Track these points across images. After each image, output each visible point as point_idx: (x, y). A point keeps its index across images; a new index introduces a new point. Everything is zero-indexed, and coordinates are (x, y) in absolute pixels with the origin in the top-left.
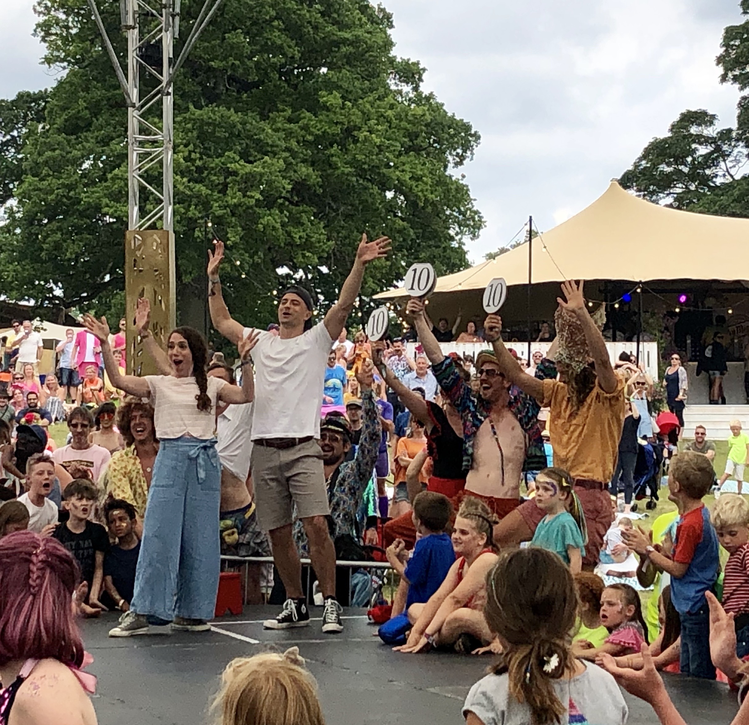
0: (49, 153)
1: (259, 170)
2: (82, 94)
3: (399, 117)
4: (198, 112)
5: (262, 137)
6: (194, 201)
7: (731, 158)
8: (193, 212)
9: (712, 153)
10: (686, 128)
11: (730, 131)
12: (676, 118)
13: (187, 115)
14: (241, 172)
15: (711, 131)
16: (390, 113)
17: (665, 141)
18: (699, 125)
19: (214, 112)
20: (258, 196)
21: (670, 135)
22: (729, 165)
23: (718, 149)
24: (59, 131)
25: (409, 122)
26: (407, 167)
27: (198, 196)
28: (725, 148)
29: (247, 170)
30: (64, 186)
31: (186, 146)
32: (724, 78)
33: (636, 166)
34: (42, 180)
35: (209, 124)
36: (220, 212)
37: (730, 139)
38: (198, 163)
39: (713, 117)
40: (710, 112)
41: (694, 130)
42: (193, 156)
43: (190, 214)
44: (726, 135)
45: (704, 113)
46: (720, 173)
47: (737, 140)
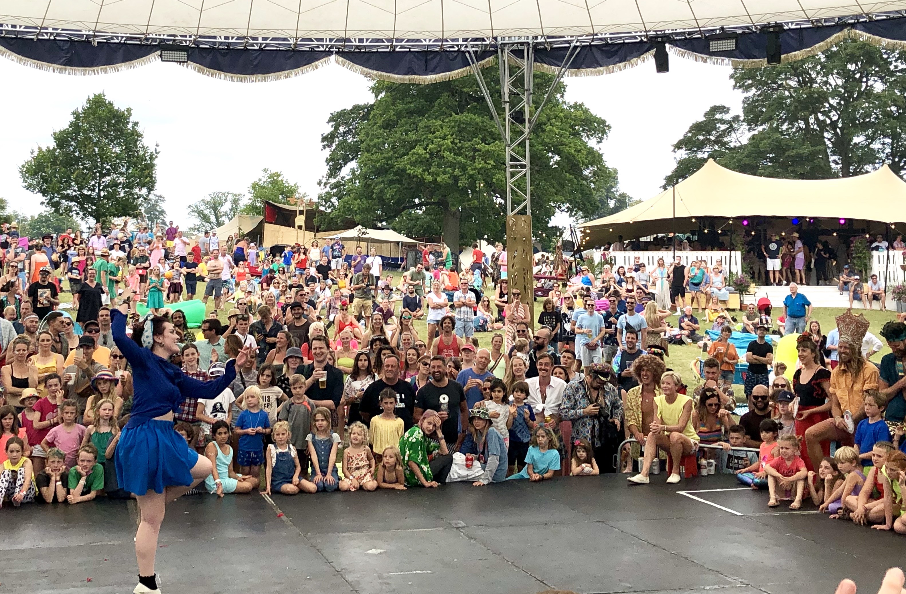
0: (376, 140)
1: (493, 148)
2: (392, 107)
3: (566, 117)
4: (458, 117)
5: (493, 130)
6: (457, 166)
7: (739, 132)
8: (457, 172)
9: (728, 128)
10: (714, 115)
11: (738, 116)
12: (708, 109)
13: (451, 118)
14: (483, 150)
15: (727, 117)
16: (561, 115)
17: (702, 122)
18: (721, 113)
19: (467, 117)
20: (493, 163)
21: (704, 119)
22: (738, 135)
23: (731, 126)
24: (380, 127)
25: (572, 120)
26: (572, 145)
27: (459, 163)
28: (735, 126)
29: (486, 149)
30: (384, 158)
31: (452, 135)
32: (735, 87)
33: (685, 136)
34: (372, 154)
35: (463, 123)
36: (471, 172)
37: (739, 121)
38: (459, 145)
39: (728, 109)
40: (727, 106)
41: (718, 116)
42: (456, 141)
43: (455, 173)
44: (736, 119)
45: (724, 107)
46: (733, 140)
47: (743, 121)
